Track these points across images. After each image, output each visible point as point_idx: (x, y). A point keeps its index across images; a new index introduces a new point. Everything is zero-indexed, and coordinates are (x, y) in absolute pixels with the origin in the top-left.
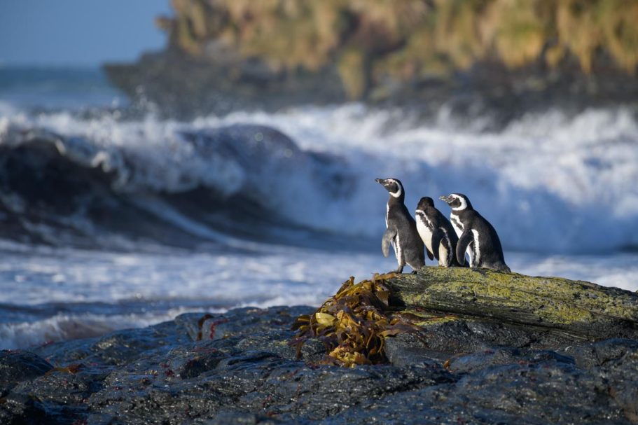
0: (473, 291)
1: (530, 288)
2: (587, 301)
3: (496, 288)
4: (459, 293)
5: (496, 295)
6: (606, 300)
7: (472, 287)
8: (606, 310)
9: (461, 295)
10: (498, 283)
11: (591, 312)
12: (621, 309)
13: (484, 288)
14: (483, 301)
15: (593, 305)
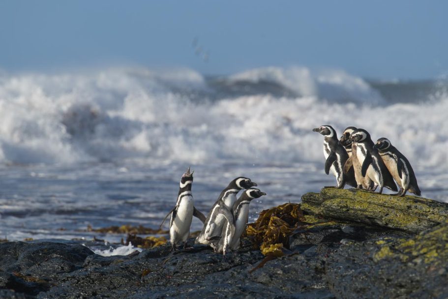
0: (347, 205)
1: (380, 202)
2: (416, 211)
3: (360, 202)
4: (338, 206)
5: (359, 207)
6: (428, 210)
7: (346, 202)
8: (428, 217)
9: (339, 207)
10: (362, 199)
11: (419, 218)
12: (438, 216)
13: (353, 202)
14: (353, 211)
15: (419, 213)
